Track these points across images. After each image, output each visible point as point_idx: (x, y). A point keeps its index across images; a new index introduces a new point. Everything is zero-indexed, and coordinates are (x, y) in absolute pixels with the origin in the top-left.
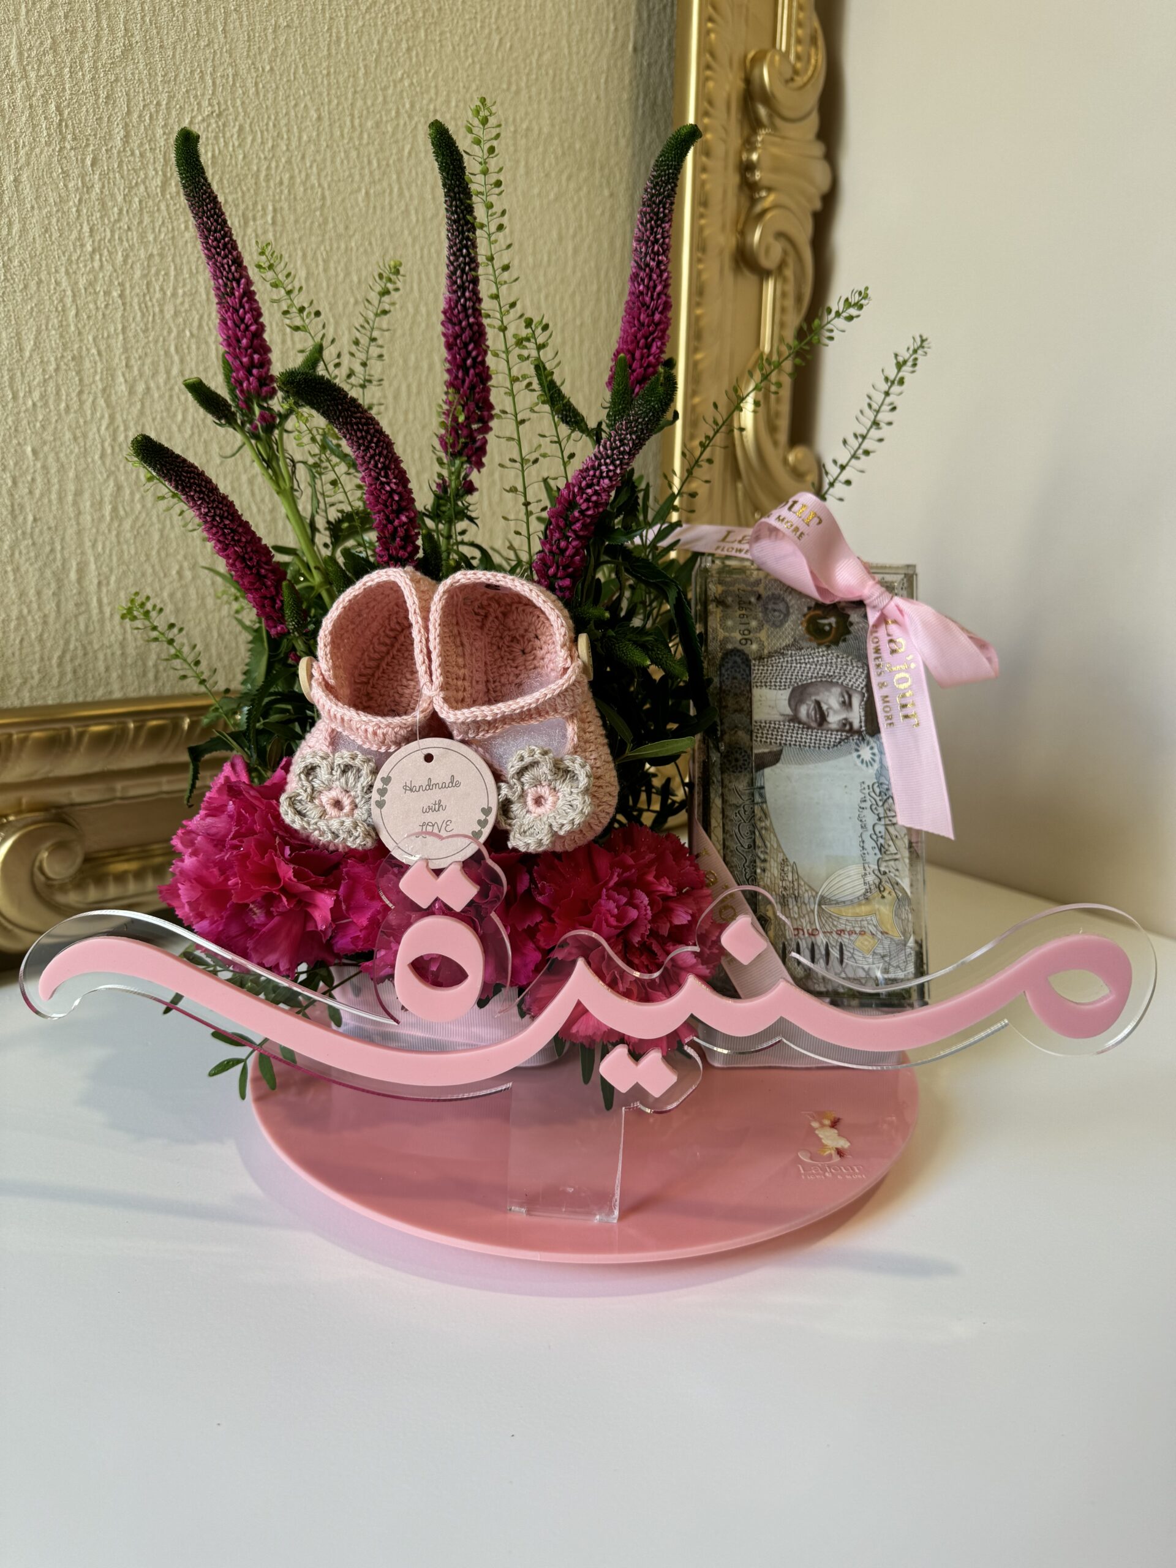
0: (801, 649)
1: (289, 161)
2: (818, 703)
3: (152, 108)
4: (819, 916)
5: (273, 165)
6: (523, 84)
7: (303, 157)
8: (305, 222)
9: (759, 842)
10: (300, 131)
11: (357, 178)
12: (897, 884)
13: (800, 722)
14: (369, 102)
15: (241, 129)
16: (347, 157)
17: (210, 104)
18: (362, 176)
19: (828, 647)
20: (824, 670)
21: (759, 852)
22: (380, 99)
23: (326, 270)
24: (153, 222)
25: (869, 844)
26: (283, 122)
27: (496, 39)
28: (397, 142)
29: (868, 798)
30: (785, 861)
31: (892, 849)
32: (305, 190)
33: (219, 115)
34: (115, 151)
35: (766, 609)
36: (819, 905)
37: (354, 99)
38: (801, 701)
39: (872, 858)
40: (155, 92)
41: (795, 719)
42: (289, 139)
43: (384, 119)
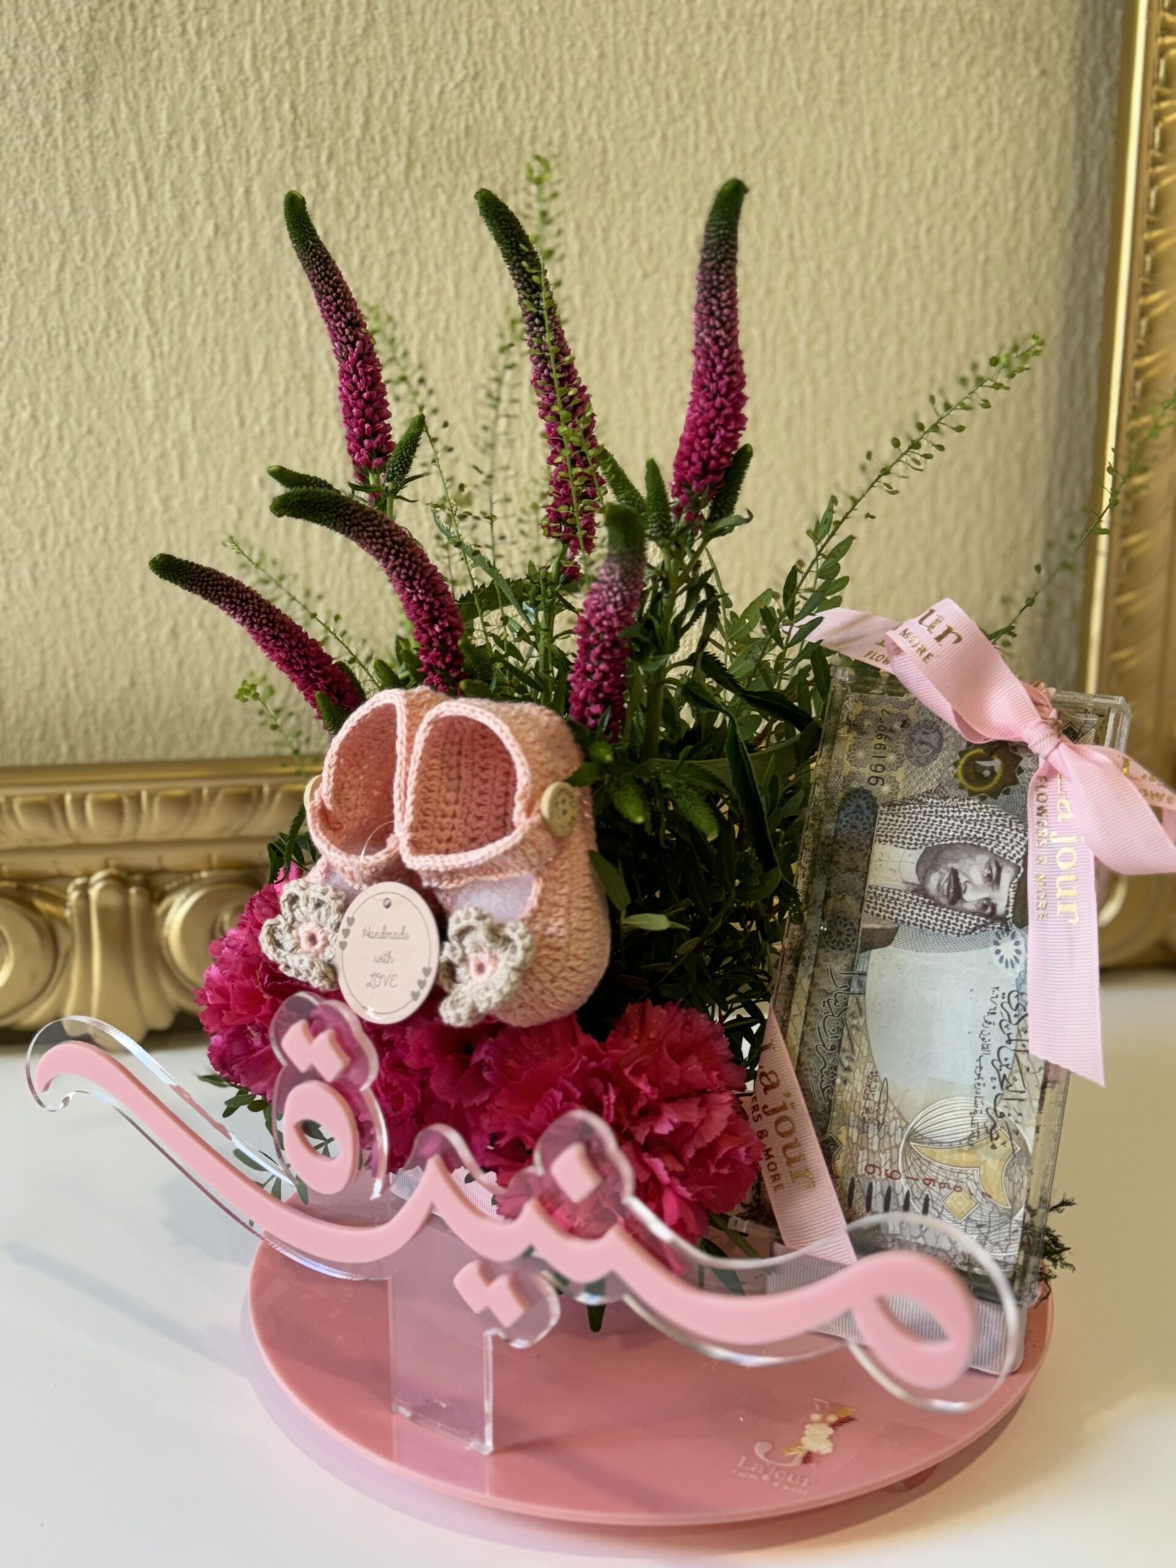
0: (945, 798)
1: (561, 116)
2: (955, 873)
3: (397, 85)
4: (904, 1154)
5: (541, 123)
7: (580, 107)
8: (579, 185)
9: (845, 1044)
10: (576, 75)
11: (650, 118)
12: (1017, 1133)
13: (926, 896)
14: (669, 22)
15: (502, 87)
16: (638, 96)
17: (465, 67)
18: (657, 117)
19: (983, 799)
20: (971, 830)
21: (843, 1056)
22: (685, 15)
23: (605, 240)
24: (394, 214)
25: (989, 1072)
26: (554, 69)
28: (707, 64)
29: (999, 1010)
30: (874, 1074)
31: (1018, 1085)
32: (581, 147)
33: (475, 78)
34: (353, 142)
35: (912, 739)
36: (908, 1140)
37: (649, 23)
38: (934, 868)
39: (988, 1092)
40: (399, 65)
41: (921, 890)
42: (561, 89)
43: (690, 38)
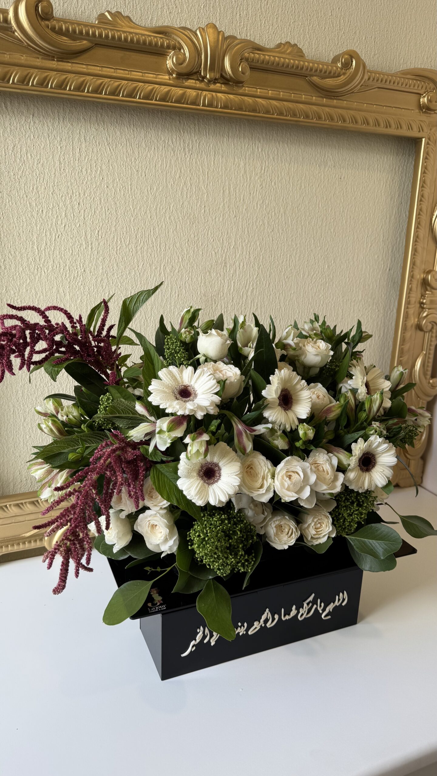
6: (354, 289)
22: (315, 303)
27: (348, 279)
